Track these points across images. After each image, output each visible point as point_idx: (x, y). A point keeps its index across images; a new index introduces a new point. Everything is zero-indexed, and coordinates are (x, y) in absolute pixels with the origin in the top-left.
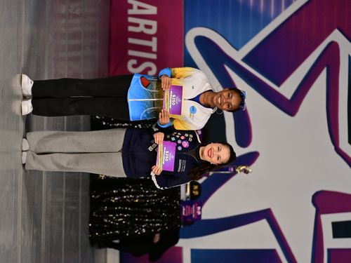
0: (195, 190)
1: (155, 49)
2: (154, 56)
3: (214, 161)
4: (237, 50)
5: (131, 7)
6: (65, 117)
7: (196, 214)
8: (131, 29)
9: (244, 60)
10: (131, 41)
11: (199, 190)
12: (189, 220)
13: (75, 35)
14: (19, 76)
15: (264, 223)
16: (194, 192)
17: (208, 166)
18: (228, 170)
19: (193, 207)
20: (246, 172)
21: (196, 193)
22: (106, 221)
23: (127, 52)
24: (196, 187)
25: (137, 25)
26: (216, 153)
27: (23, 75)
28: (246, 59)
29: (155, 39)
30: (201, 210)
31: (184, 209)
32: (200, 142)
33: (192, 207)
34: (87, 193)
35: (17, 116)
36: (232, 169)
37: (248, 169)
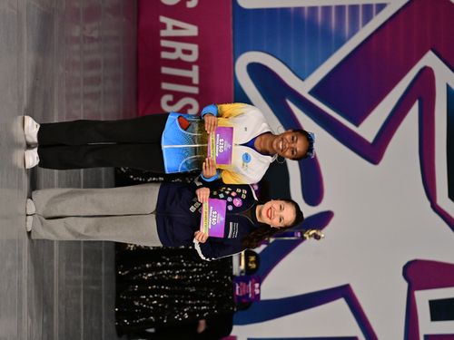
0: (252, 262)
1: (196, 81)
2: (195, 90)
3: (275, 223)
4: (303, 80)
5: (164, 26)
6: (82, 170)
7: (253, 293)
8: (165, 55)
9: (311, 93)
10: (165, 70)
11: (257, 262)
12: (244, 301)
13: (93, 65)
14: (20, 118)
15: (341, 304)
16: (250, 265)
17: (267, 230)
18: (293, 236)
19: (250, 285)
20: (317, 237)
21: (253, 266)
22: (137, 304)
23: (160, 86)
24: (252, 259)
25: (172, 50)
26: (277, 213)
27: (26, 117)
28: (314, 92)
29: (196, 68)
30: (259, 288)
31: (237, 287)
32: (256, 199)
33: (247, 283)
34: (112, 269)
35: (20, 170)
36: (299, 234)
37: (319, 233)
